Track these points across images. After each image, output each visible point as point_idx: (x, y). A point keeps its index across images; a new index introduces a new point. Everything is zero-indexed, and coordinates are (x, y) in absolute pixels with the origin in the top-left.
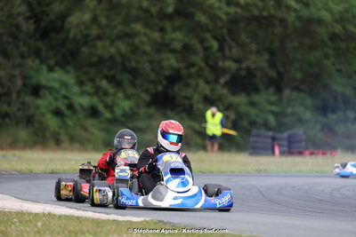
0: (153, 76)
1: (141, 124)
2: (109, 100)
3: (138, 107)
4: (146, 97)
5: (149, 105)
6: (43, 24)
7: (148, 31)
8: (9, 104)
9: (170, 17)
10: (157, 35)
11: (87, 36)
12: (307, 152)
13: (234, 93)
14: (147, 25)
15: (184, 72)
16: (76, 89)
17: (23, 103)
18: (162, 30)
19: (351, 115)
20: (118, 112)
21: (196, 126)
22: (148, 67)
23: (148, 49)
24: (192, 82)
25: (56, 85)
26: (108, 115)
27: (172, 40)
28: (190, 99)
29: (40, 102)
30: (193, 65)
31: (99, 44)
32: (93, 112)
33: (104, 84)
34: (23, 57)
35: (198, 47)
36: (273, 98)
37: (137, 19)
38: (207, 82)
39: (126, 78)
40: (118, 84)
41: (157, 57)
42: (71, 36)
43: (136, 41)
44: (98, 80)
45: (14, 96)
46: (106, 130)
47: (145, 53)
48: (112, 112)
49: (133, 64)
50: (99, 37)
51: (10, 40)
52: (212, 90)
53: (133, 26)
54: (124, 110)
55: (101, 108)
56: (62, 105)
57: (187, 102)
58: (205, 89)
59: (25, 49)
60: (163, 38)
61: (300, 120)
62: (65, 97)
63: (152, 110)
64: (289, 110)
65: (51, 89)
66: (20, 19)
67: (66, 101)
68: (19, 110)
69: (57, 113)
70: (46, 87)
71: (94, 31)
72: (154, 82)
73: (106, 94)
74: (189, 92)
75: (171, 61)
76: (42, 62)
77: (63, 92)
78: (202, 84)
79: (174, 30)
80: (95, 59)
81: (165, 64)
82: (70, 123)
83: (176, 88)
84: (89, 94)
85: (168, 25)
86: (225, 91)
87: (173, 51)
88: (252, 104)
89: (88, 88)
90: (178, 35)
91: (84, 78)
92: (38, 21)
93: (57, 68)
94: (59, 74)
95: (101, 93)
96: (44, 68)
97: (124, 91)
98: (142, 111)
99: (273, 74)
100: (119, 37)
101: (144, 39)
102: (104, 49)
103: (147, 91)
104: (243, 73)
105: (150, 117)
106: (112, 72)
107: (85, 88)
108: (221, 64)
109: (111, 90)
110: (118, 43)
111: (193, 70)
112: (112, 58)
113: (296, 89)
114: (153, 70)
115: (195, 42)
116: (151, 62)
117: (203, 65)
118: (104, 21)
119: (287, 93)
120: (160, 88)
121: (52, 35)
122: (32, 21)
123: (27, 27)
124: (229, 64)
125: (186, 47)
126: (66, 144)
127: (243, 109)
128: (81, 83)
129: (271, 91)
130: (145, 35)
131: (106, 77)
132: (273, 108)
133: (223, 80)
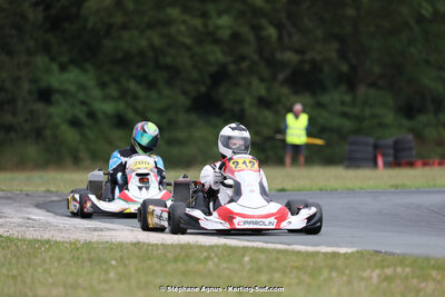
0: (195, 75)
1: (180, 135)
2: (140, 105)
4: (183, 101)
5: (189, 110)
6: (53, 12)
7: (187, 18)
8: (14, 114)
10: (197, 23)
11: (110, 26)
12: (419, 162)
14: (186, 9)
15: (232, 68)
16: (97, 93)
17: (31, 112)
18: (204, 15)
22: (188, 63)
23: (188, 41)
24: (243, 80)
25: (72, 88)
27: (218, 27)
28: (240, 102)
29: (53, 110)
30: (243, 58)
31: (126, 35)
32: (121, 122)
33: (133, 85)
34: (29, 53)
35: (251, 37)
36: (348, 98)
38: (262, 80)
39: (160, 77)
40: (151, 85)
41: (198, 50)
42: (90, 25)
43: (173, 30)
44: (124, 80)
45: (20, 103)
49: (169, 60)
50: (124, 27)
51: (14, 32)
52: (268, 90)
53: (169, 11)
56: (80, 113)
57: (237, 108)
58: (260, 89)
59: (31, 44)
60: (205, 25)
61: (381, 125)
62: (83, 103)
63: (193, 117)
64: (367, 112)
65: (65, 93)
66: (26, 6)
67: (85, 108)
68: (26, 121)
69: (75, 123)
70: (58, 91)
71: (119, 19)
72: (195, 82)
73: (135, 97)
74: (239, 93)
75: (216, 55)
76: (53, 59)
77: (81, 96)
78: (256, 82)
79: (220, 14)
80: (120, 55)
81: (211, 58)
82: (91, 134)
83: (222, 90)
84: (113, 99)
85: (211, 8)
86: (285, 90)
87: (217, 41)
88: (320, 105)
89: (113, 91)
90: (224, 21)
91: (106, 78)
92: (47, 8)
93: (72, 67)
94: (73, 74)
95: (129, 97)
96: (55, 67)
98: (182, 118)
99: (345, 68)
100: (150, 26)
101: (183, 28)
102: (134, 41)
103: (185, 93)
104: (307, 67)
105: (191, 125)
106: (141, 72)
107: (108, 91)
108: (279, 56)
109: (142, 93)
110: (149, 33)
111: (244, 65)
112: (142, 53)
113: (373, 85)
114: (195, 66)
115: (245, 31)
116: (192, 57)
117: (256, 57)
118: (130, 6)
119: (362, 90)
120: (203, 89)
121: (66, 25)
122: (41, 8)
123: (35, 15)
124: (290, 56)
125: (235, 36)
126: (87, 163)
128: (103, 85)
129: (343, 88)
130: (184, 22)
131: (134, 77)
132: (348, 109)
133: (281, 77)
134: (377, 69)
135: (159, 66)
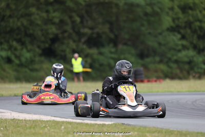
0: (43, 39)
1: (36, 66)
2: (17, 53)
3: (35, 56)
4: (38, 51)
5: (41, 55)
7: (39, 12)
9: (51, 4)
10: (44, 15)
11: (4, 16)
12: (146, 80)
13: (90, 47)
14: (38, 9)
15: (60, 36)
18: (47, 12)
19: (157, 59)
20: (23, 60)
21: (68, 67)
22: (40, 33)
23: (39, 22)
24: (66, 41)
26: (17, 62)
27: (53, 17)
28: (64, 51)
30: (65, 31)
31: (11, 20)
32: (9, 60)
33: (15, 44)
35: (69, 21)
36: (113, 50)
37: (33, 5)
38: (74, 41)
39: (27, 40)
40: (23, 44)
41: (45, 27)
43: (33, 18)
44: (11, 41)
46: (16, 71)
47: (37, 25)
48: (20, 60)
49: (31, 31)
50: (10, 16)
52: (77, 46)
53: (31, 9)
54: (26, 59)
55: (13, 58)
57: (63, 54)
58: (73, 45)
60: (48, 16)
63: (43, 58)
71: (8, 13)
72: (43, 42)
73: (16, 49)
74: (64, 47)
75: (53, 30)
78: (71, 43)
79: (54, 11)
80: (8, 29)
81: (50, 31)
83: (56, 45)
84: (5, 50)
85: (50, 8)
86: (85, 47)
87: (54, 23)
88: (101, 54)
89: (5, 46)
90: (56, 14)
91: (2, 40)
95: (13, 49)
97: (26, 48)
98: (37, 59)
99: (112, 36)
100: (22, 16)
101: (37, 17)
102: (14, 23)
103: (39, 47)
104: (95, 36)
105: (42, 62)
106: (19, 37)
107: (3, 46)
108: (82, 31)
109: (19, 47)
110: (22, 19)
111: (66, 35)
112: (18, 28)
113: (125, 44)
114: (43, 35)
115: (66, 18)
116: (42, 30)
117: (71, 31)
118: (13, 7)
119: (120, 47)
120: (47, 45)
124: (87, 31)
125: (62, 21)
127: (95, 57)
129: (111, 45)
130: (38, 14)
131: (15, 40)
132: (113, 56)
133: (83, 40)
134: (127, 36)
135: (26, 35)
